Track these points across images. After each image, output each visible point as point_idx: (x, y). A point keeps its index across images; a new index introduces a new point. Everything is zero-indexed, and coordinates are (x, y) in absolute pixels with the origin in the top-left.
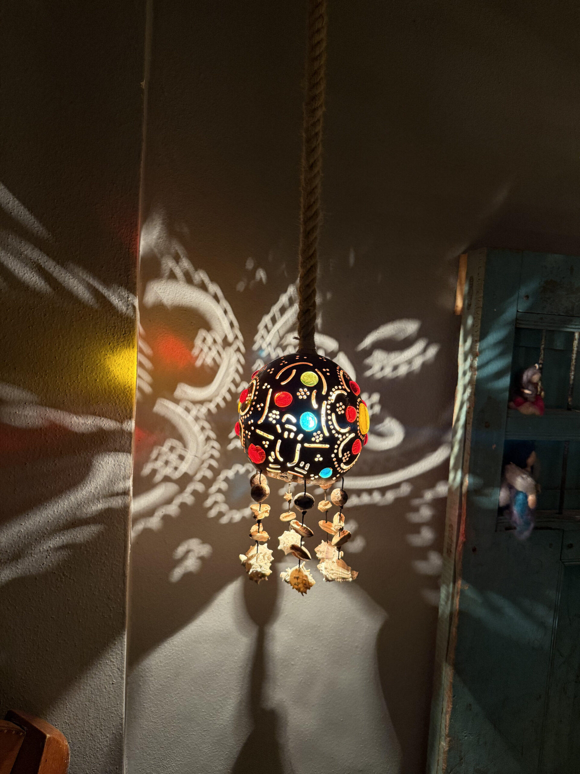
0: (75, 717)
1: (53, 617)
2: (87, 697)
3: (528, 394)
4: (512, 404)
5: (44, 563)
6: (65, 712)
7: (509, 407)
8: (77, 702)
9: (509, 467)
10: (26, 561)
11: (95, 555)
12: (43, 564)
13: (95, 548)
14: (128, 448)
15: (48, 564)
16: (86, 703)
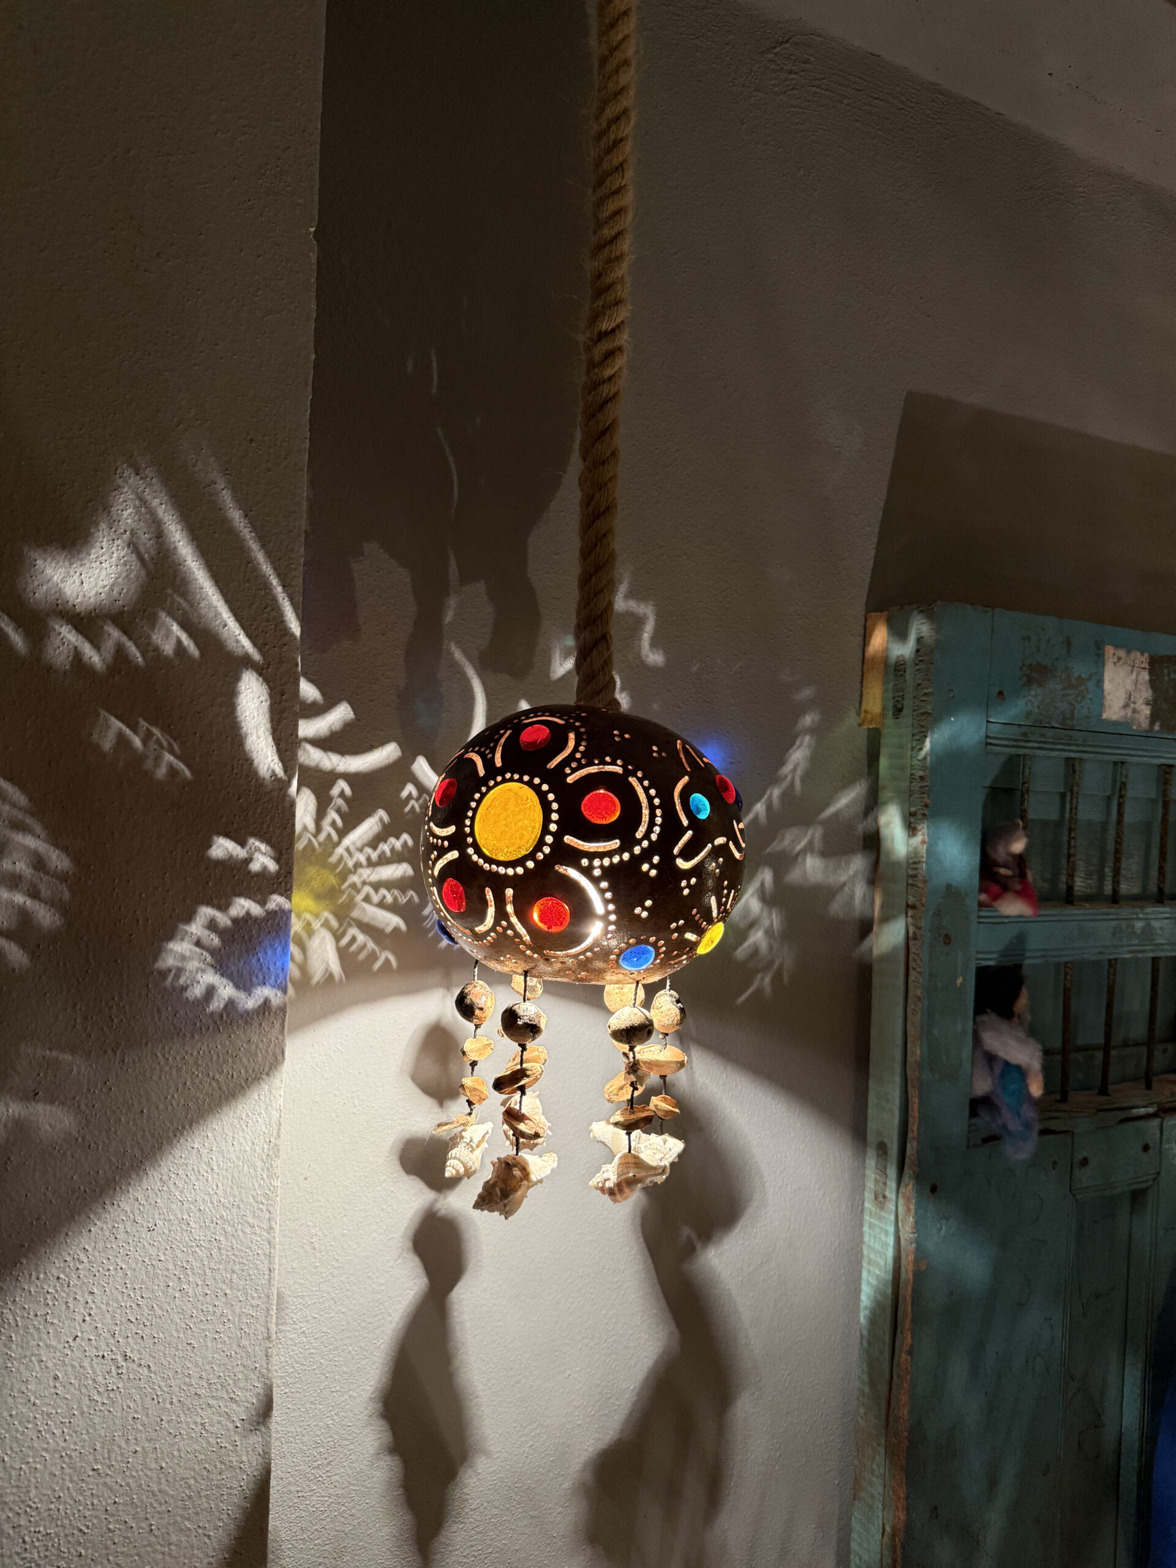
1: (95, 1467)
4: (984, 897)
5: (77, 1336)
7: (981, 905)
9: (984, 1018)
10: (32, 1335)
11: (201, 1298)
12: (75, 1339)
13: (200, 1283)
14: (278, 1039)
15: (86, 1336)
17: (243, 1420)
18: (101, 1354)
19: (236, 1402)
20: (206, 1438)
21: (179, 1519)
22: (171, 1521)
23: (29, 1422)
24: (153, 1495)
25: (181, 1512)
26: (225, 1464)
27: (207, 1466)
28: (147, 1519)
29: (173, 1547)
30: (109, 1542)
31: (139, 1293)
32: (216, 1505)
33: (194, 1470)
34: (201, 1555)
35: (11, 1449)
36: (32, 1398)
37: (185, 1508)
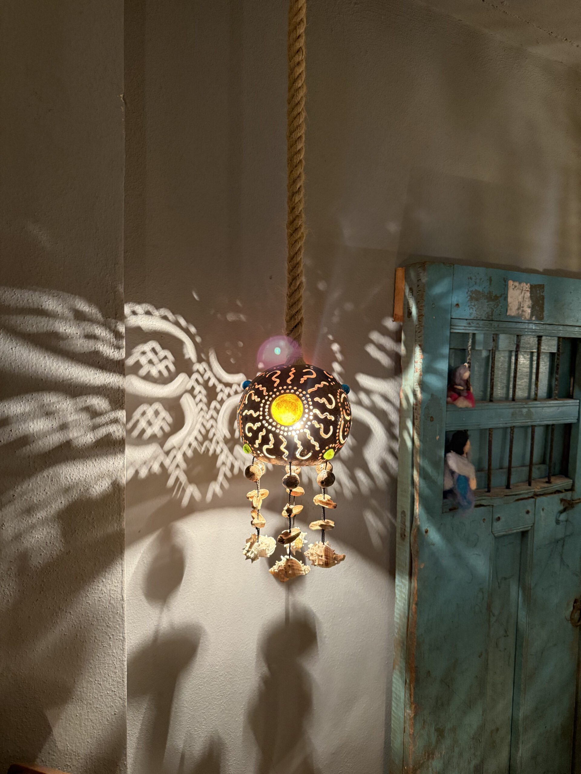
0: (77, 758)
2: (89, 734)
3: (460, 390)
4: (449, 399)
6: (66, 755)
8: (79, 741)
9: (450, 455)
16: (88, 740)
17: (113, 635)
19: (110, 627)
20: (96, 643)
27: (98, 654)
33: (92, 656)
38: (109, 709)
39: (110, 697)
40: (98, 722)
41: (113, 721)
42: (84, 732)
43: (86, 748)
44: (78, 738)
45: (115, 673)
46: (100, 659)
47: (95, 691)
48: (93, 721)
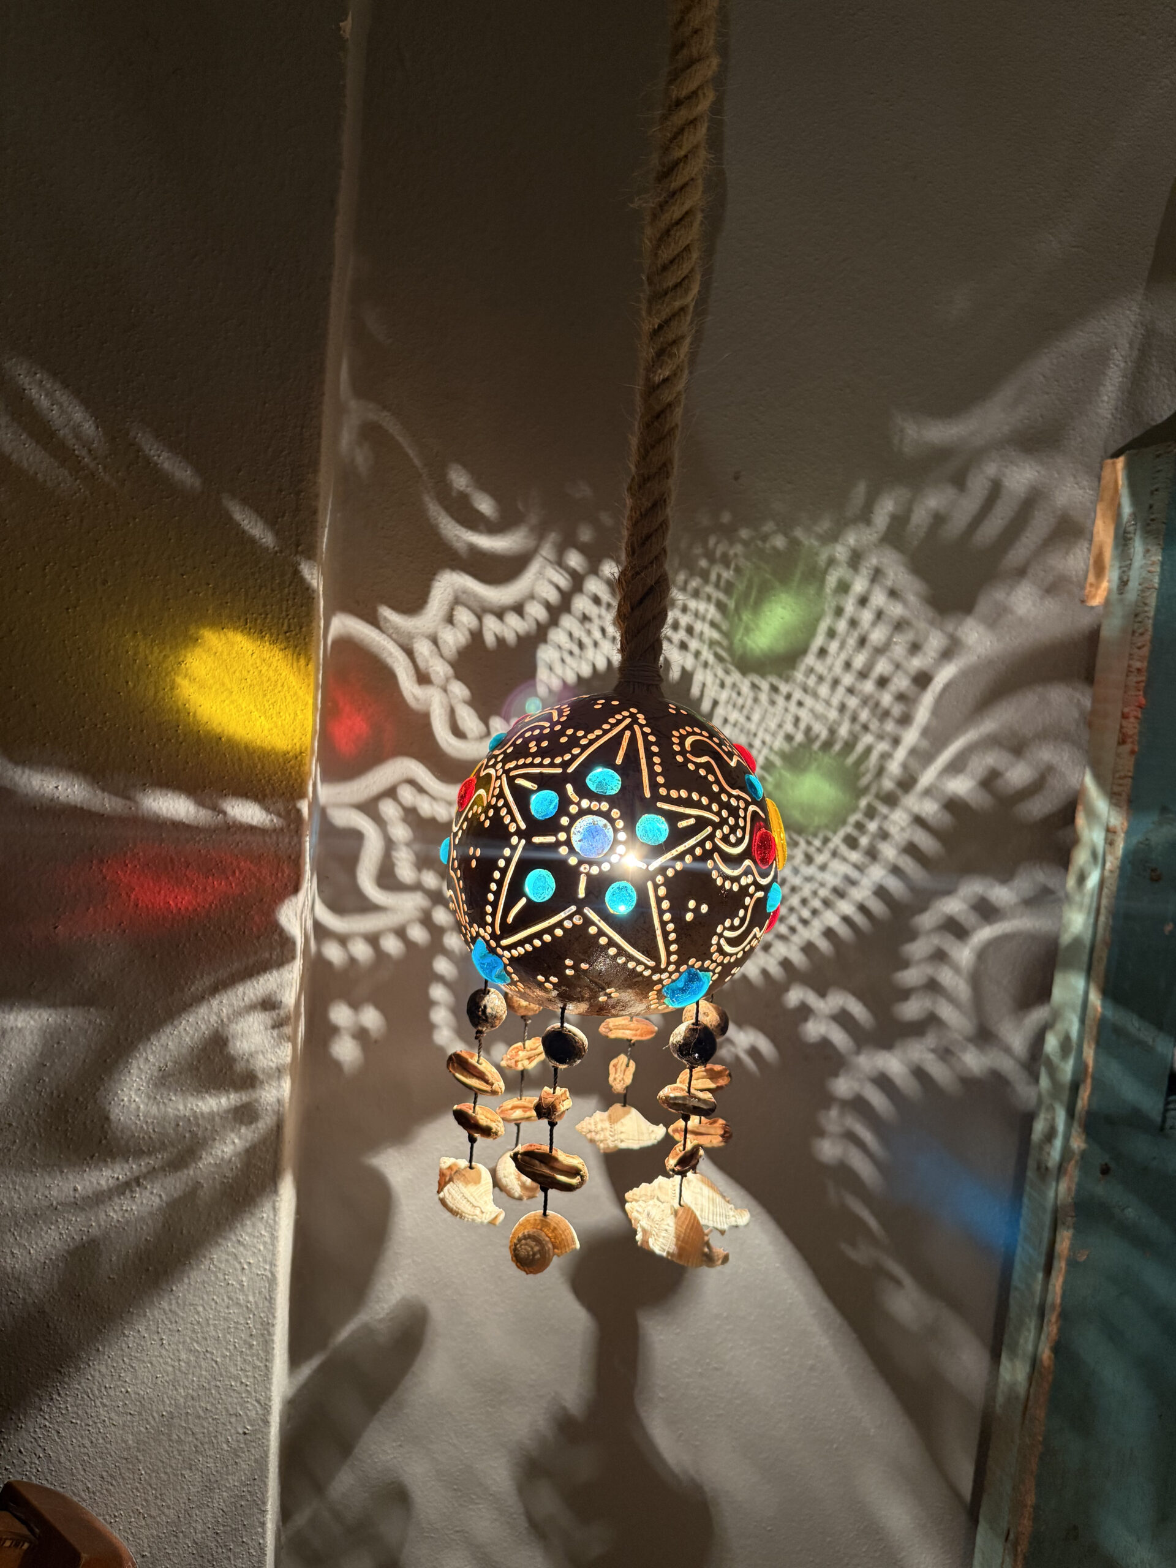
0: (159, 1502)
8: (164, 1468)
16: (183, 1472)
17: (250, 1263)
18: (116, 1176)
19: (243, 1245)
20: (212, 1272)
21: (188, 1340)
22: (181, 1340)
23: (52, 1223)
24: (164, 1312)
25: (189, 1333)
26: (232, 1300)
27: (215, 1297)
28: (158, 1333)
29: (182, 1364)
30: (124, 1345)
31: (150, 1127)
32: (224, 1337)
33: (203, 1299)
34: (209, 1377)
35: (37, 1244)
36: (55, 1203)
37: (194, 1331)
38: (233, 1420)
39: (237, 1395)
40: (207, 1440)
41: (238, 1446)
42: (176, 1453)
43: (179, 1488)
44: (163, 1462)
45: (251, 1346)
46: (218, 1308)
47: (204, 1373)
48: (198, 1436)
